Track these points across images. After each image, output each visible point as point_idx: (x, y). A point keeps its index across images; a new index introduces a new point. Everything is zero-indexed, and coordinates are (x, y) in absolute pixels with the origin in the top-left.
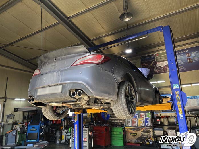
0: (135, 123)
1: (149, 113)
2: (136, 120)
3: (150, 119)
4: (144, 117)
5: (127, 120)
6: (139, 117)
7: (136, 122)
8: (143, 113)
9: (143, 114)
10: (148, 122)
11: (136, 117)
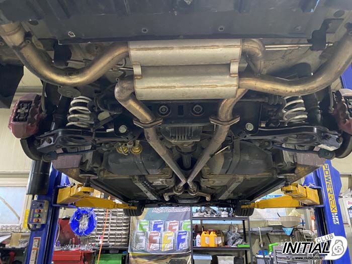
0: (155, 242)
1: (188, 222)
2: (158, 235)
3: (189, 234)
4: (175, 229)
5: (137, 237)
6: (164, 230)
7: (158, 242)
8: (175, 221)
9: (174, 223)
10: (183, 240)
11: (160, 229)
